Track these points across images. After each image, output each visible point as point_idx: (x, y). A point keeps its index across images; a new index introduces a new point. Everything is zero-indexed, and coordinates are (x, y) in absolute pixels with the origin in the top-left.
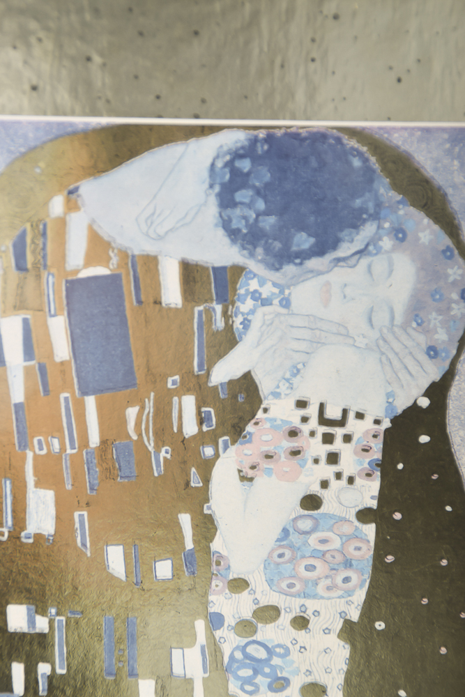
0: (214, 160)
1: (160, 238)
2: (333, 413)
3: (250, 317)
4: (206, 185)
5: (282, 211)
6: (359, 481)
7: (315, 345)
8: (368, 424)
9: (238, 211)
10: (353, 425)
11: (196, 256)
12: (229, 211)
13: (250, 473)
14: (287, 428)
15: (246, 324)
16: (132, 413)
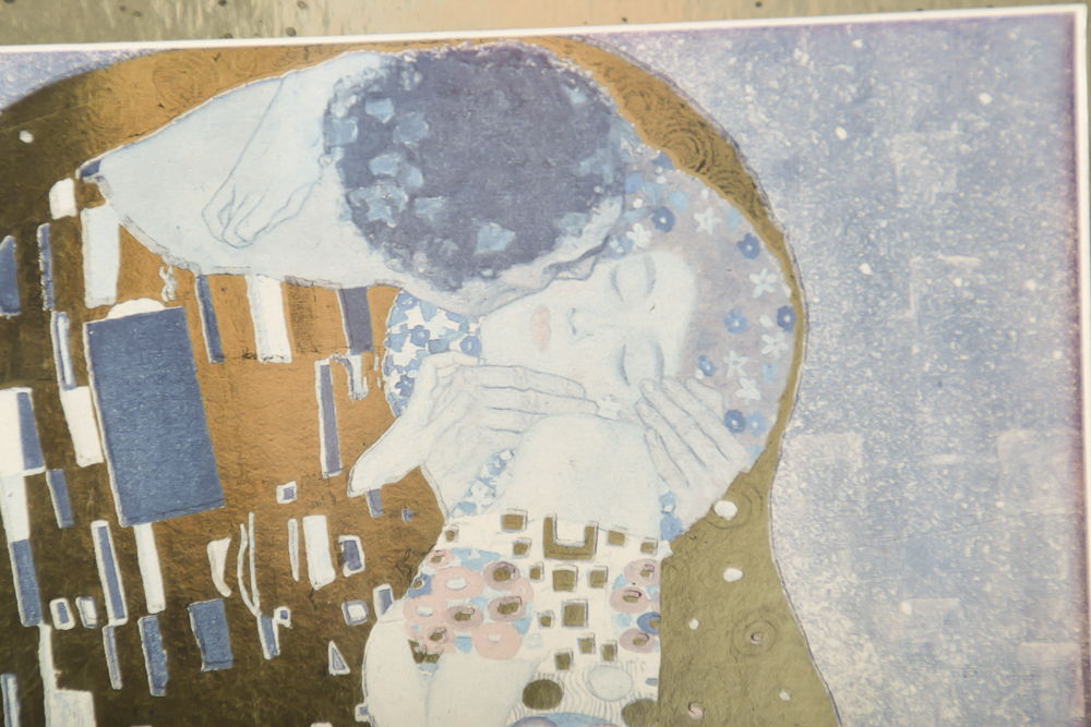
0: (329, 106)
1: (246, 244)
2: (570, 534)
3: (411, 374)
4: (320, 150)
5: (452, 190)
6: (623, 653)
7: (529, 417)
8: (631, 553)
9: (377, 191)
10: (607, 556)
11: (309, 272)
12: (362, 192)
13: (432, 648)
14: (489, 564)
15: (406, 385)
16: (218, 550)
